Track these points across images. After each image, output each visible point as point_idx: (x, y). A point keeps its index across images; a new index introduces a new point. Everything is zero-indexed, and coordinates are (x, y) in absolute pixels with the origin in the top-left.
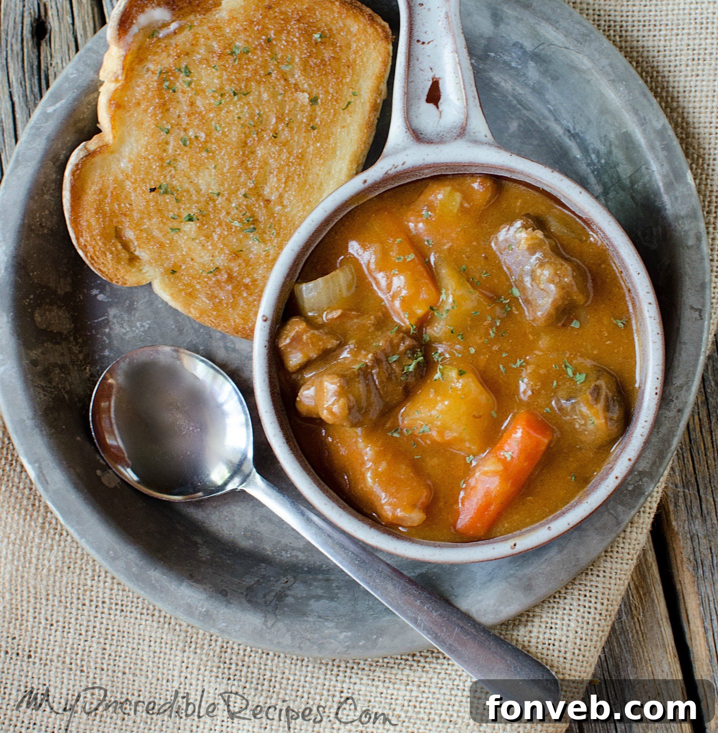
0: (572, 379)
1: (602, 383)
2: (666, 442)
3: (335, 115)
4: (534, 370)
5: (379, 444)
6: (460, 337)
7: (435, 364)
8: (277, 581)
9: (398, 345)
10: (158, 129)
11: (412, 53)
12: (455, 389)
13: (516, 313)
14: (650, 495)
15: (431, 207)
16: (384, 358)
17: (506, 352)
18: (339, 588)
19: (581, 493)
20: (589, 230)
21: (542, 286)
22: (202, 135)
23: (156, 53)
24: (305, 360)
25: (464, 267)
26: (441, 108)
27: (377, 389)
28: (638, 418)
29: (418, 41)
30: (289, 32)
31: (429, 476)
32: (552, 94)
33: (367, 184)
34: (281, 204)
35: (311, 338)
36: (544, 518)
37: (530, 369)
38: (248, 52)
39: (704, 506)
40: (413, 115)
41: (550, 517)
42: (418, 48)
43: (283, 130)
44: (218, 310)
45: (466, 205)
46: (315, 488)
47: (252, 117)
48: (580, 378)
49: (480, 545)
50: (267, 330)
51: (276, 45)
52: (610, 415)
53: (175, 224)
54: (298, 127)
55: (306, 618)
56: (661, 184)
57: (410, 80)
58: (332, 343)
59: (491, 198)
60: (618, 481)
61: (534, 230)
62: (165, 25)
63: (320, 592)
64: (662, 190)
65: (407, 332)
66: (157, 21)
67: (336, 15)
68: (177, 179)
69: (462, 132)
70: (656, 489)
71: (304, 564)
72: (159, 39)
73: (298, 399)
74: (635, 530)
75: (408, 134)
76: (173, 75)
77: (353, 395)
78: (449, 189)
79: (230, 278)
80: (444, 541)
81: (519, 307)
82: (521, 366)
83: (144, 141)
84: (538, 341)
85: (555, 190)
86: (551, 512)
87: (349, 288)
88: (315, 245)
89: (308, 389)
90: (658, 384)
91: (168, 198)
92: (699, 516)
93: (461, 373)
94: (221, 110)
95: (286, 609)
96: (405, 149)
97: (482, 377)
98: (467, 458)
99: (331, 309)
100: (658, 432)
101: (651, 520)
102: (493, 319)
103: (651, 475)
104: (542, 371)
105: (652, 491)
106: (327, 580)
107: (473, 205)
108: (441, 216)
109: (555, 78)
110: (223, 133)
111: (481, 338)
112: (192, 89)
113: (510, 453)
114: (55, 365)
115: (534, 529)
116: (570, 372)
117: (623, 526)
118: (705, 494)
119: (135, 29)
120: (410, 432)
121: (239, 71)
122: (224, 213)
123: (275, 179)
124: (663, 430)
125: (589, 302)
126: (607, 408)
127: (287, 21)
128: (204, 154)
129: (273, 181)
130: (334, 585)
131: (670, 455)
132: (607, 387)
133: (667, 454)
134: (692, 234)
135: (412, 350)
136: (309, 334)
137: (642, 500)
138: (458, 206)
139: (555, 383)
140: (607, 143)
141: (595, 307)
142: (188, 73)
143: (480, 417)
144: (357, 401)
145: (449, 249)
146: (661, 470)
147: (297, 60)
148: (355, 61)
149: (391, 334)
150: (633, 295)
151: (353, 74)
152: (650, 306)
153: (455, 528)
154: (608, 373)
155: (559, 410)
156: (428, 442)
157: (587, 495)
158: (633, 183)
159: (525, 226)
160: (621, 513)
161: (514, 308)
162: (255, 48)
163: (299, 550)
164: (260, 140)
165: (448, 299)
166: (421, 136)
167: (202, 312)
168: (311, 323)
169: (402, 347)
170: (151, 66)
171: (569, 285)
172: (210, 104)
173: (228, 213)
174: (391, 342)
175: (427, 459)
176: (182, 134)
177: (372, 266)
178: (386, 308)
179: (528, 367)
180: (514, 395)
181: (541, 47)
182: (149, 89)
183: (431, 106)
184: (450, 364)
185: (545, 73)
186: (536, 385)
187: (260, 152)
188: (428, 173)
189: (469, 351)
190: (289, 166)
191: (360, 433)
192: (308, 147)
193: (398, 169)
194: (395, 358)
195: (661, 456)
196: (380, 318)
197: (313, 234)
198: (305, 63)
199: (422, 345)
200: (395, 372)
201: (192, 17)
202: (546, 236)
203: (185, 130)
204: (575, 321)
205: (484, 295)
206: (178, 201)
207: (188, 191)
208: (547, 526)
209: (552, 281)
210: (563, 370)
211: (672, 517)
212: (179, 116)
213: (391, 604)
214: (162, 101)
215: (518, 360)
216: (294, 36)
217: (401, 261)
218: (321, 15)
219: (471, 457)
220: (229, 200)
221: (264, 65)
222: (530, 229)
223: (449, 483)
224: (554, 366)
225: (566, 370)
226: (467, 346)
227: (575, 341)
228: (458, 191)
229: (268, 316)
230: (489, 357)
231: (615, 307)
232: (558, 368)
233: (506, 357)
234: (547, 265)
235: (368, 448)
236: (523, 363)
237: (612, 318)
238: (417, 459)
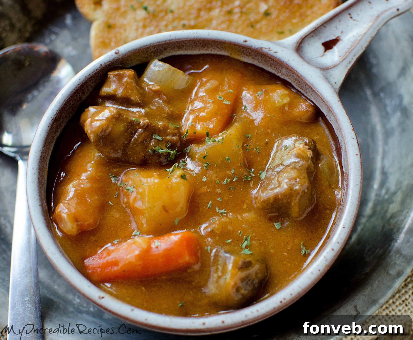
0: (241, 248)
1: (256, 267)
3: (270, 31)
4: (226, 222)
5: (98, 174)
6: (205, 165)
9: (169, 134)
11: (340, 16)
12: (170, 180)
13: (251, 185)
15: (266, 93)
16: (152, 130)
17: (222, 199)
20: (340, 184)
24: (113, 93)
25: (250, 135)
26: (326, 53)
29: (350, 14)
31: (103, 218)
33: (245, 43)
35: (128, 83)
37: (224, 219)
40: (308, 41)
42: (345, 17)
43: (237, 13)
45: (287, 108)
48: (247, 252)
50: (111, 58)
52: (240, 285)
53: (136, 5)
54: (246, 19)
56: (407, 226)
57: (325, 25)
58: (135, 98)
59: (305, 120)
60: (201, 327)
61: (309, 149)
64: (405, 230)
65: (180, 135)
69: (325, 69)
73: (86, 110)
75: (295, 45)
77: (113, 127)
78: (286, 92)
80: (70, 259)
81: (256, 184)
82: (221, 213)
84: (246, 212)
93: (183, 177)
96: (285, 48)
97: (193, 196)
98: (136, 231)
99: (158, 84)
102: (234, 174)
104: (230, 228)
107: (291, 112)
108: (267, 100)
109: (403, 130)
111: (217, 177)
113: (159, 245)
116: (245, 244)
120: (122, 185)
125: (298, 220)
126: (243, 280)
134: (397, 268)
135: (173, 145)
136: (129, 80)
138: (282, 104)
139: (229, 241)
140: (398, 187)
141: (299, 228)
143: (167, 212)
148: (308, 16)
149: (172, 126)
151: (300, 21)
152: (331, 251)
153: (84, 260)
154: (267, 268)
156: (125, 200)
159: (306, 144)
161: (253, 182)
164: (222, 6)
165: (222, 136)
166: (301, 51)
168: (138, 82)
169: (168, 138)
174: (166, 128)
175: (115, 210)
178: (185, 114)
179: (225, 218)
180: (199, 224)
183: (322, 48)
186: (218, 230)
187: (215, 12)
189: (202, 177)
191: (96, 157)
193: (270, 52)
194: (159, 138)
196: (175, 114)
197: (190, 40)
199: (182, 151)
200: (150, 143)
202: (312, 158)
204: (278, 223)
205: (244, 161)
208: (133, 308)
209: (289, 181)
210: (243, 240)
215: (223, 210)
217: (220, 99)
219: (139, 232)
222: (307, 147)
223: (110, 233)
224: (239, 232)
225: (244, 240)
226: (203, 173)
227: (267, 233)
228: (290, 97)
229: (120, 52)
230: (209, 191)
231: (311, 239)
232: (240, 235)
233: (219, 201)
234: (296, 171)
235: (90, 169)
236: (224, 213)
237: (302, 243)
238: (109, 204)
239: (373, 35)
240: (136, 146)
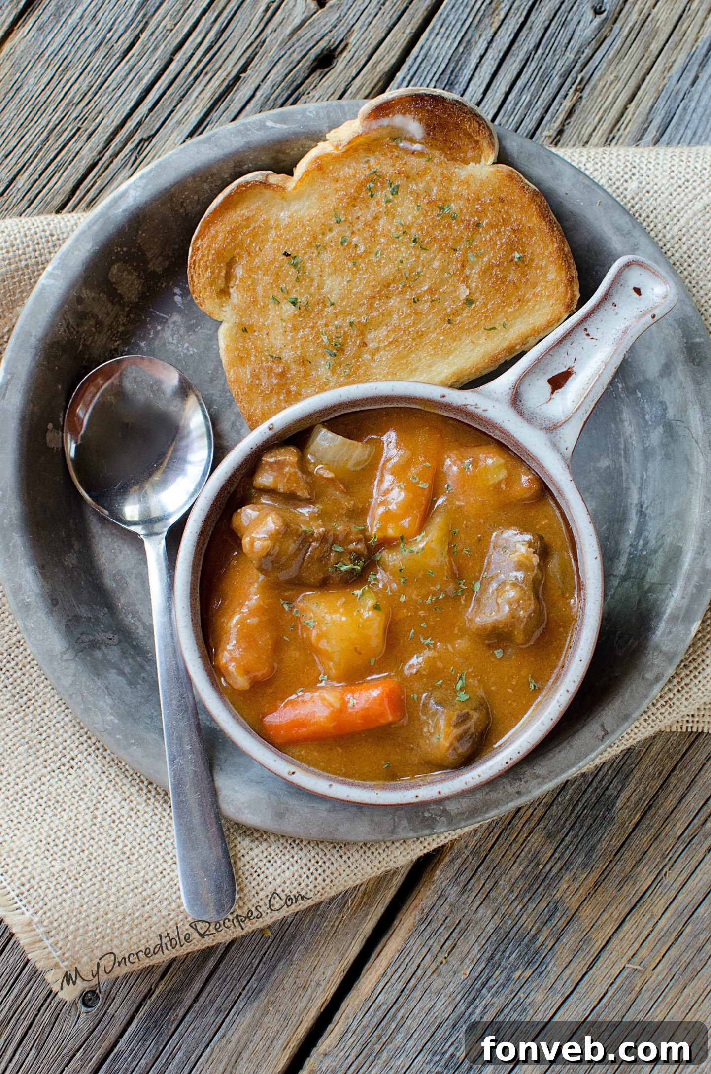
0: (455, 691)
1: (475, 716)
2: (487, 806)
3: (475, 326)
4: (434, 658)
5: (267, 601)
6: (402, 580)
7: (366, 582)
8: (103, 631)
9: (351, 542)
10: (333, 214)
11: (572, 334)
12: (361, 615)
13: (463, 602)
14: (438, 835)
15: (475, 463)
16: (330, 540)
17: (426, 624)
18: (144, 680)
19: (381, 782)
20: (576, 592)
21: (499, 601)
22: (362, 249)
23: (385, 154)
24: (272, 486)
25: (457, 530)
26: (553, 396)
27: (304, 559)
28: (476, 767)
29: (586, 330)
30: (499, 232)
31: (280, 662)
32: (655, 466)
33: (442, 400)
34: (373, 355)
35: (291, 474)
36: (335, 774)
37: (431, 654)
38: (454, 218)
39: (472, 881)
40: (528, 380)
41: (340, 778)
42: (580, 334)
43: (426, 302)
44: (250, 390)
45: (503, 486)
46: (187, 588)
47: (411, 270)
48: (463, 697)
49: (268, 748)
50: (264, 438)
51: (481, 233)
52: (457, 744)
53: (280, 296)
54: (439, 310)
55: (96, 679)
56: (668, 611)
57: (551, 353)
58: (304, 493)
59: (528, 499)
60: (415, 800)
61: (534, 553)
62: (412, 140)
63: (127, 670)
64: (665, 616)
65: (367, 539)
66: (408, 132)
67: (547, 253)
68: (313, 264)
69: (552, 429)
70: (446, 834)
71: (137, 639)
72: (397, 146)
73: (239, 511)
74: (402, 849)
75: (511, 391)
76: (383, 183)
77: (280, 547)
78: (502, 461)
79: (282, 375)
80: (246, 720)
81: (468, 600)
82: (428, 645)
83: (315, 212)
84: (459, 638)
85: (579, 538)
86: (345, 775)
87: (357, 464)
88: (363, 409)
89: (254, 510)
90: (516, 757)
91: (293, 270)
92: (462, 884)
93: (376, 607)
94: (393, 243)
95: (88, 658)
96: (497, 400)
97: (390, 626)
98: (322, 675)
99: (328, 467)
100: (487, 793)
101: (421, 854)
102: (441, 590)
103: (452, 821)
104: (439, 664)
105: (442, 833)
106: (142, 667)
107: (508, 491)
108: (477, 476)
109: (667, 457)
110: (379, 262)
111: (418, 596)
112: (387, 207)
113: (355, 702)
114: (94, 316)
115: (319, 775)
116: (459, 684)
117: (394, 837)
118: (482, 873)
119: (385, 121)
120: (298, 615)
121: (434, 227)
122: (324, 322)
123: (385, 333)
124: (493, 796)
125: (524, 646)
126: (460, 738)
127: (506, 222)
128: (350, 264)
129: (383, 332)
130: (143, 675)
131: (480, 819)
132: (475, 723)
133: (478, 816)
134: (656, 670)
135: (358, 556)
136: (292, 470)
137: (427, 832)
138: (497, 480)
139: (440, 682)
140: (660, 543)
141: (526, 655)
142: (395, 192)
143: (360, 653)
144: (278, 554)
145: (459, 507)
146: (463, 824)
147: (486, 259)
148: (528, 301)
149: (355, 528)
150: (562, 672)
151: (518, 310)
152: (566, 693)
153: (263, 717)
154: (488, 714)
155: (423, 705)
156: (305, 635)
157: (383, 788)
158: (650, 590)
159: (530, 544)
160: (402, 827)
161: (464, 597)
162: (462, 221)
163: (144, 624)
164: (402, 293)
165: (421, 543)
166: (518, 403)
167: (237, 380)
168: (302, 463)
169: (352, 546)
170: (372, 161)
171: (519, 619)
172: (389, 231)
173: (326, 325)
174: (348, 534)
175: (292, 647)
176: (348, 233)
177: (389, 465)
178: (369, 505)
179: (432, 651)
180: (401, 661)
181: (679, 423)
182: (354, 177)
183: (549, 388)
184: (376, 594)
185: (664, 445)
186: (425, 670)
187: (394, 302)
188: (497, 435)
189: (400, 597)
190: (405, 331)
191: (260, 580)
192: (433, 332)
193: (477, 411)
194: (340, 549)
195: (473, 813)
196: (358, 508)
198: (490, 267)
199: (370, 559)
200: (329, 560)
201: (437, 153)
202: (539, 565)
203: (353, 233)
204: (500, 650)
205: (451, 566)
206: (298, 280)
207: (312, 280)
208: (330, 783)
209: (510, 604)
210: (456, 678)
211: (441, 866)
212: (358, 218)
213: (167, 729)
214: (356, 195)
215: (429, 639)
216: (501, 239)
217: (414, 481)
218: (535, 243)
219: (326, 677)
220: (336, 316)
221: (458, 240)
222: (532, 550)
223: (290, 680)
224: (451, 668)
225: (458, 680)
226: (401, 592)
227: (486, 665)
228: (507, 469)
229: (275, 427)
230: (410, 615)
231: (542, 670)
232: (453, 673)
233: (423, 627)
234: (518, 589)
235: (256, 597)
236: (431, 644)
237: (530, 675)
238: (285, 640)
239: (618, 363)
240: (311, 565)
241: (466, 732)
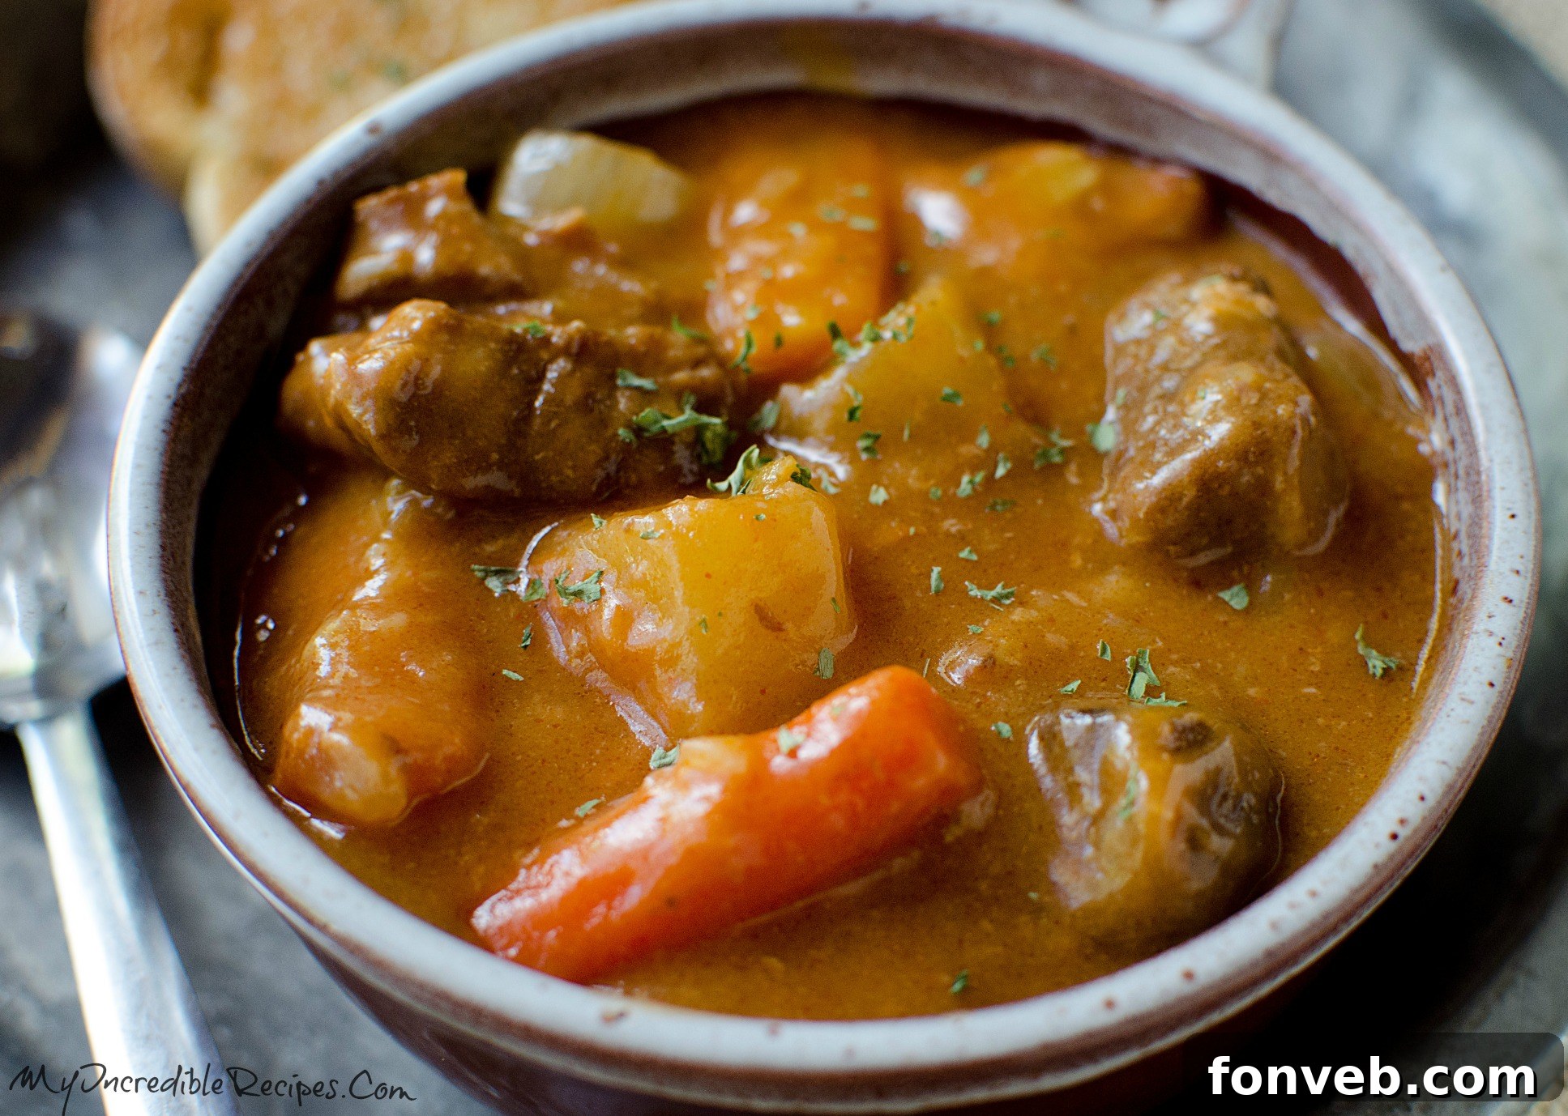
0: (1133, 699)
4: (1030, 623)
5: (426, 575)
6: (863, 444)
9: (675, 367)
13: (1073, 479)
17: (975, 551)
31: (503, 731)
35: (448, 221)
37: (1017, 617)
45: (1098, 204)
48: (1164, 707)
50: (356, 153)
52: (1199, 820)
58: (495, 266)
61: (1252, 291)
65: (721, 360)
81: (1089, 471)
82: (997, 600)
84: (1093, 576)
98: (658, 751)
102: (993, 449)
104: (1053, 639)
108: (1012, 194)
111: (927, 477)
116: (1141, 681)
120: (538, 593)
125: (1311, 551)
126: (1201, 796)
132: (1237, 750)
136: (451, 206)
138: (1074, 191)
139: (1074, 686)
141: (1325, 585)
145: (985, 267)
153: (472, 909)
156: (576, 644)
161: (1073, 467)
169: (681, 376)
174: (658, 347)
175: (537, 698)
179: (1018, 611)
180: (922, 655)
189: (867, 493)
191: (393, 518)
194: (641, 382)
199: (743, 428)
200: (612, 404)
204: (1236, 589)
209: (1231, 408)
210: (1124, 670)
215: (1000, 586)
217: (833, 220)
222: (1244, 286)
223: (548, 784)
224: (1099, 647)
225: (1131, 673)
226: (866, 477)
227: (1206, 633)
229: (384, 126)
230: (916, 534)
231: (1385, 616)
232: (1108, 657)
233: (967, 560)
236: (1007, 597)
237: (1358, 636)
238: (508, 679)
240: (559, 426)
241: (1213, 779)
